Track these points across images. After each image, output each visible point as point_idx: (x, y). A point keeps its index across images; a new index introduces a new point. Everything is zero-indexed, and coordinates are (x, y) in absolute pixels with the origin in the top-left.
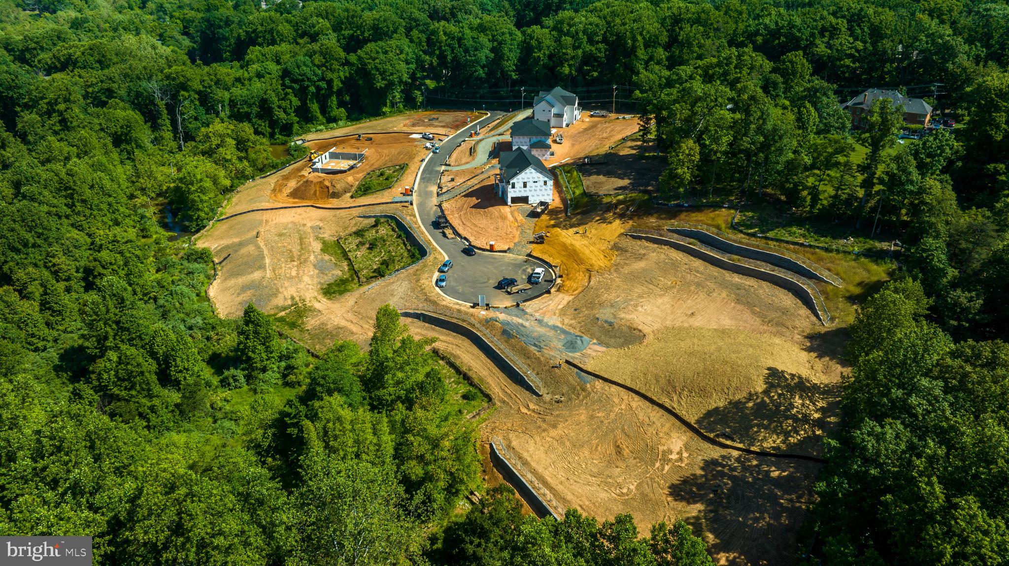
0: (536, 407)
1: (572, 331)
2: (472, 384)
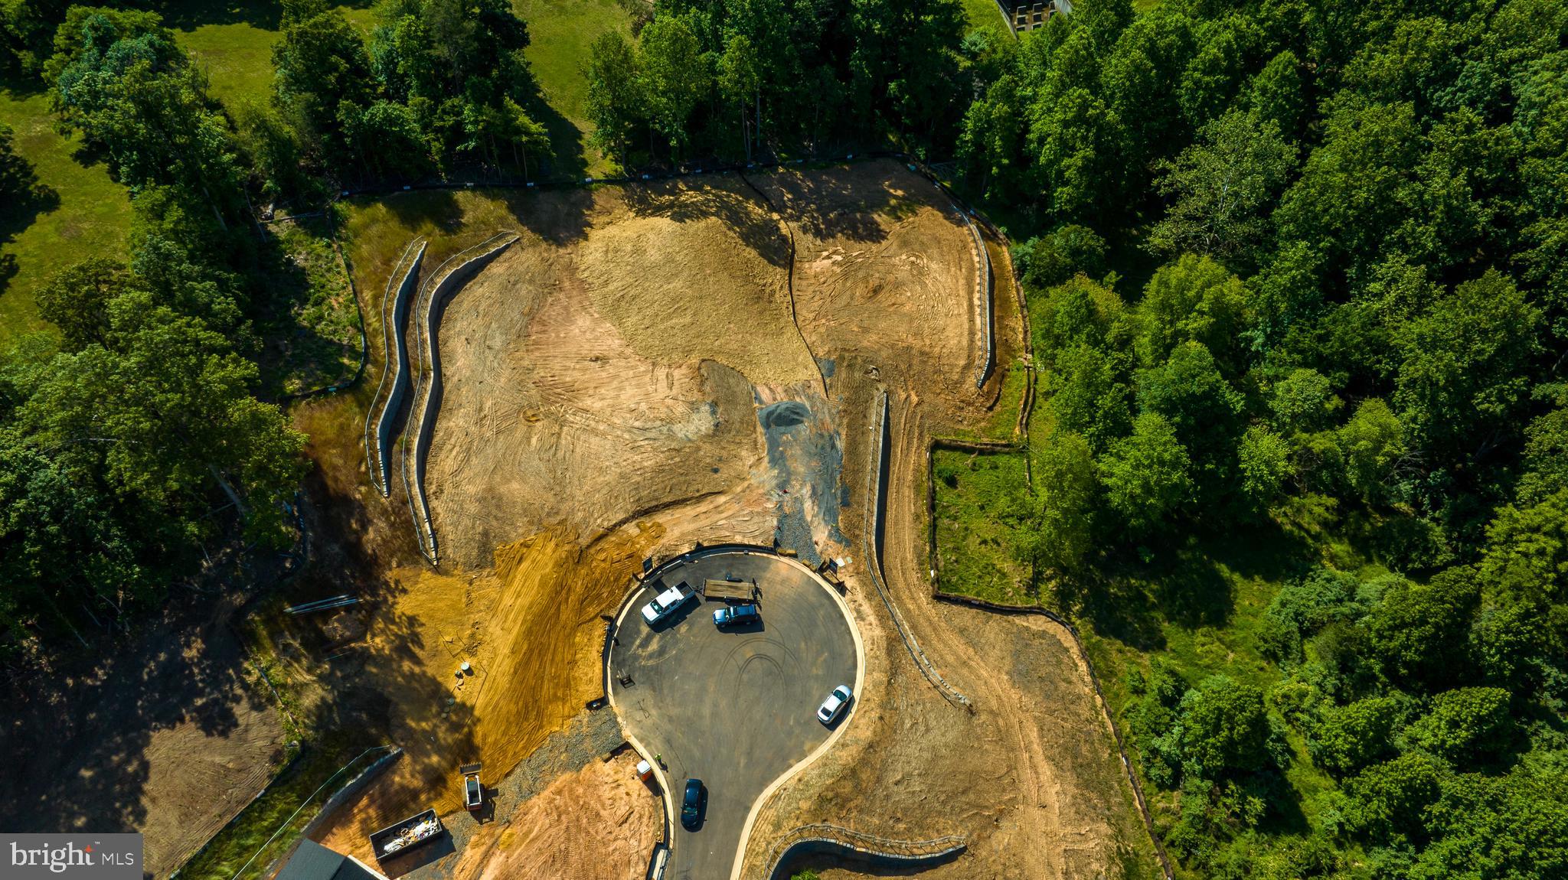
0: (900, 392)
1: (762, 439)
2: (933, 495)
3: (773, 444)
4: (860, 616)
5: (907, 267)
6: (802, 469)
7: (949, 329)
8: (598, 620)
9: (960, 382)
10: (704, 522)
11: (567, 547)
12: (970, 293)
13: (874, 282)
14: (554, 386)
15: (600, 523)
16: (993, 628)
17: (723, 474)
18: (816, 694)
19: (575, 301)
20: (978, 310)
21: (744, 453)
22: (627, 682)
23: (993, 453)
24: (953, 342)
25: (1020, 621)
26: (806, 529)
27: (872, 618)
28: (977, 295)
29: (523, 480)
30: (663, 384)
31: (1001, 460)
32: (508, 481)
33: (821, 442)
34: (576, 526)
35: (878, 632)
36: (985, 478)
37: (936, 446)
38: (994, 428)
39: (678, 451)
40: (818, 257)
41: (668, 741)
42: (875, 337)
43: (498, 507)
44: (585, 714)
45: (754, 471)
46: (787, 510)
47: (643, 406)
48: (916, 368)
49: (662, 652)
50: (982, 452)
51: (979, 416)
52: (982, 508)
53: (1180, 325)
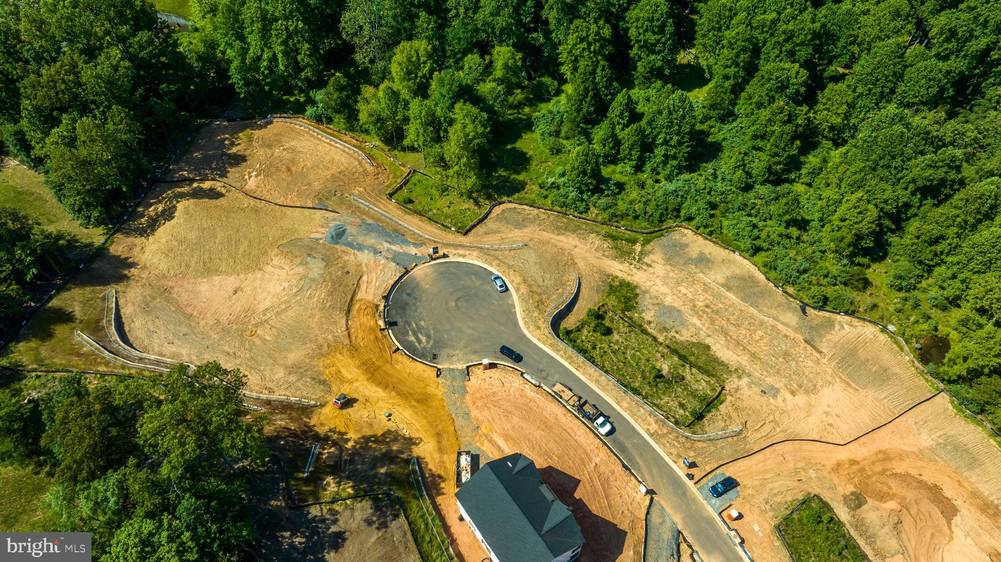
0: (353, 191)
2: (413, 210)
3: (350, 245)
4: (464, 256)
5: (285, 153)
6: (373, 241)
7: (334, 157)
8: (394, 355)
9: (365, 170)
10: (372, 290)
11: (345, 350)
12: (320, 140)
13: (284, 168)
14: (238, 317)
15: (341, 331)
16: (489, 224)
17: (352, 270)
18: (488, 288)
19: (186, 285)
20: (332, 143)
21: (346, 258)
22: (435, 357)
23: (408, 181)
24: (343, 159)
25: (493, 215)
26: (406, 254)
27: (467, 252)
28: (324, 139)
29: (290, 351)
30: (277, 271)
31: (414, 180)
32: (287, 357)
33: (363, 227)
34: (335, 341)
35: (475, 253)
36: (418, 190)
37: (391, 195)
38: (395, 174)
39: (325, 281)
40: (246, 180)
41: (475, 352)
42: (316, 183)
43: (300, 368)
44: (440, 380)
45: (359, 259)
46: (390, 256)
47: (286, 285)
48: (346, 179)
49: (428, 337)
50: (405, 184)
51: (386, 175)
52: (432, 199)
53: (420, 74)
